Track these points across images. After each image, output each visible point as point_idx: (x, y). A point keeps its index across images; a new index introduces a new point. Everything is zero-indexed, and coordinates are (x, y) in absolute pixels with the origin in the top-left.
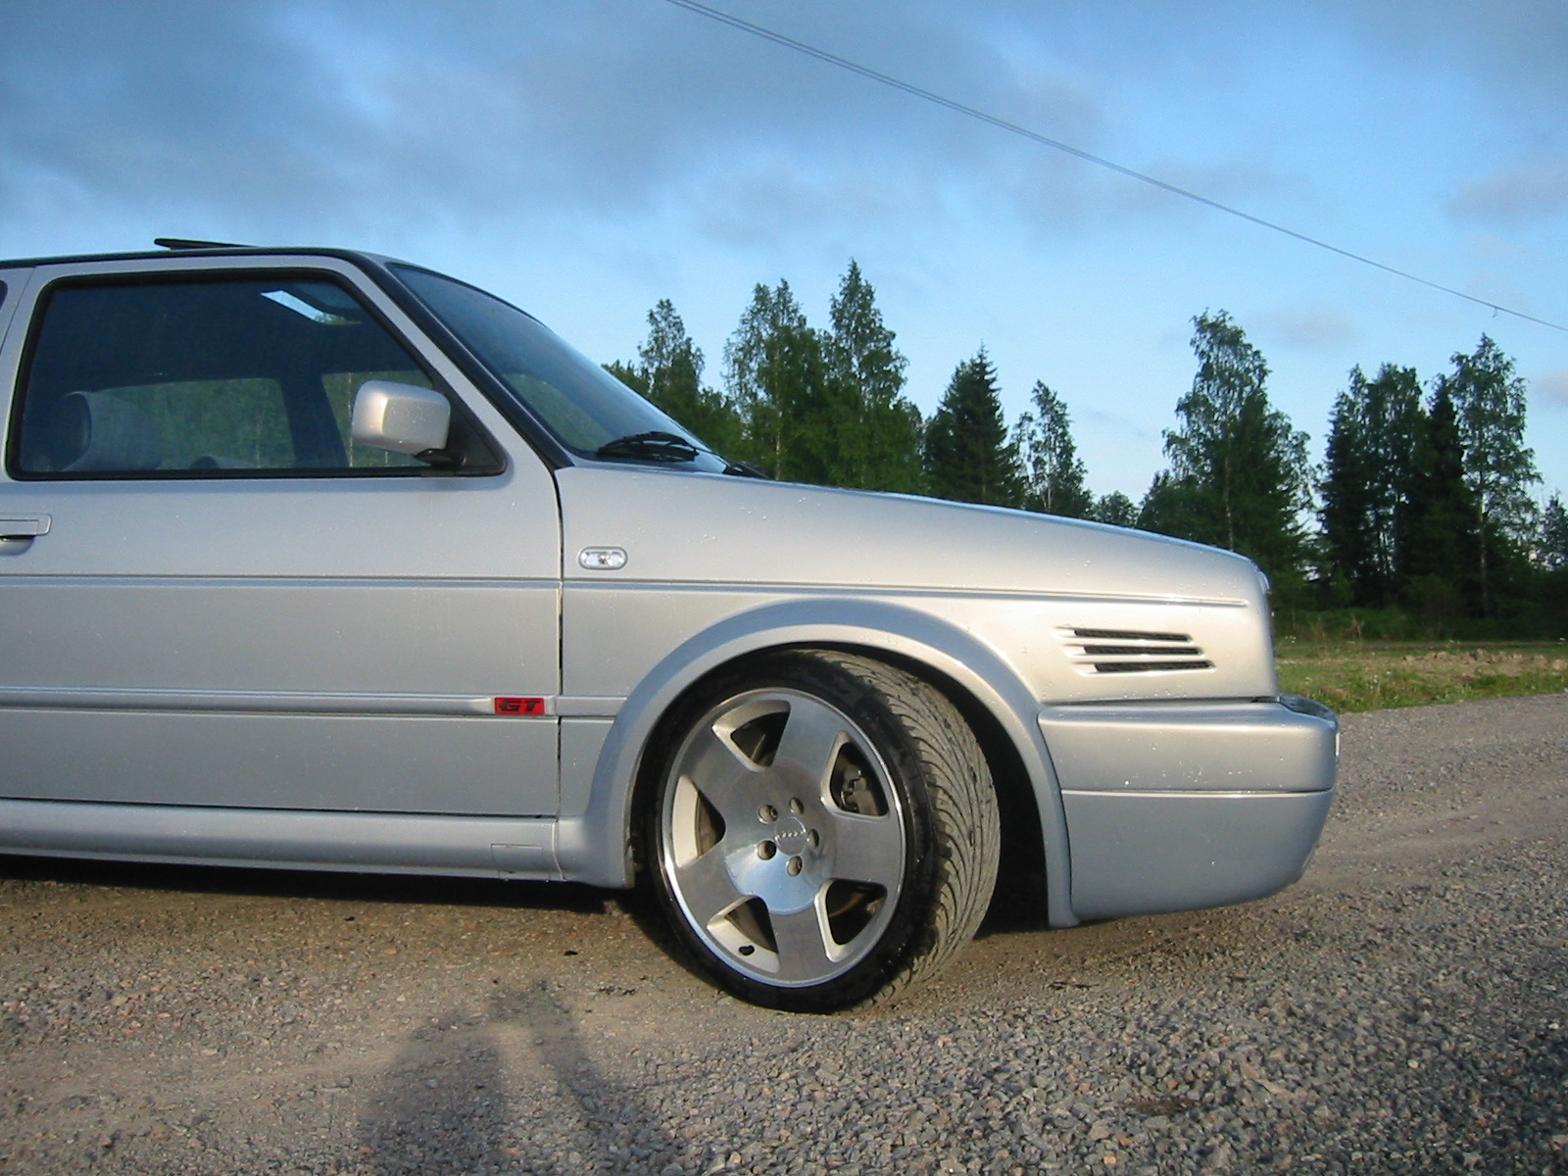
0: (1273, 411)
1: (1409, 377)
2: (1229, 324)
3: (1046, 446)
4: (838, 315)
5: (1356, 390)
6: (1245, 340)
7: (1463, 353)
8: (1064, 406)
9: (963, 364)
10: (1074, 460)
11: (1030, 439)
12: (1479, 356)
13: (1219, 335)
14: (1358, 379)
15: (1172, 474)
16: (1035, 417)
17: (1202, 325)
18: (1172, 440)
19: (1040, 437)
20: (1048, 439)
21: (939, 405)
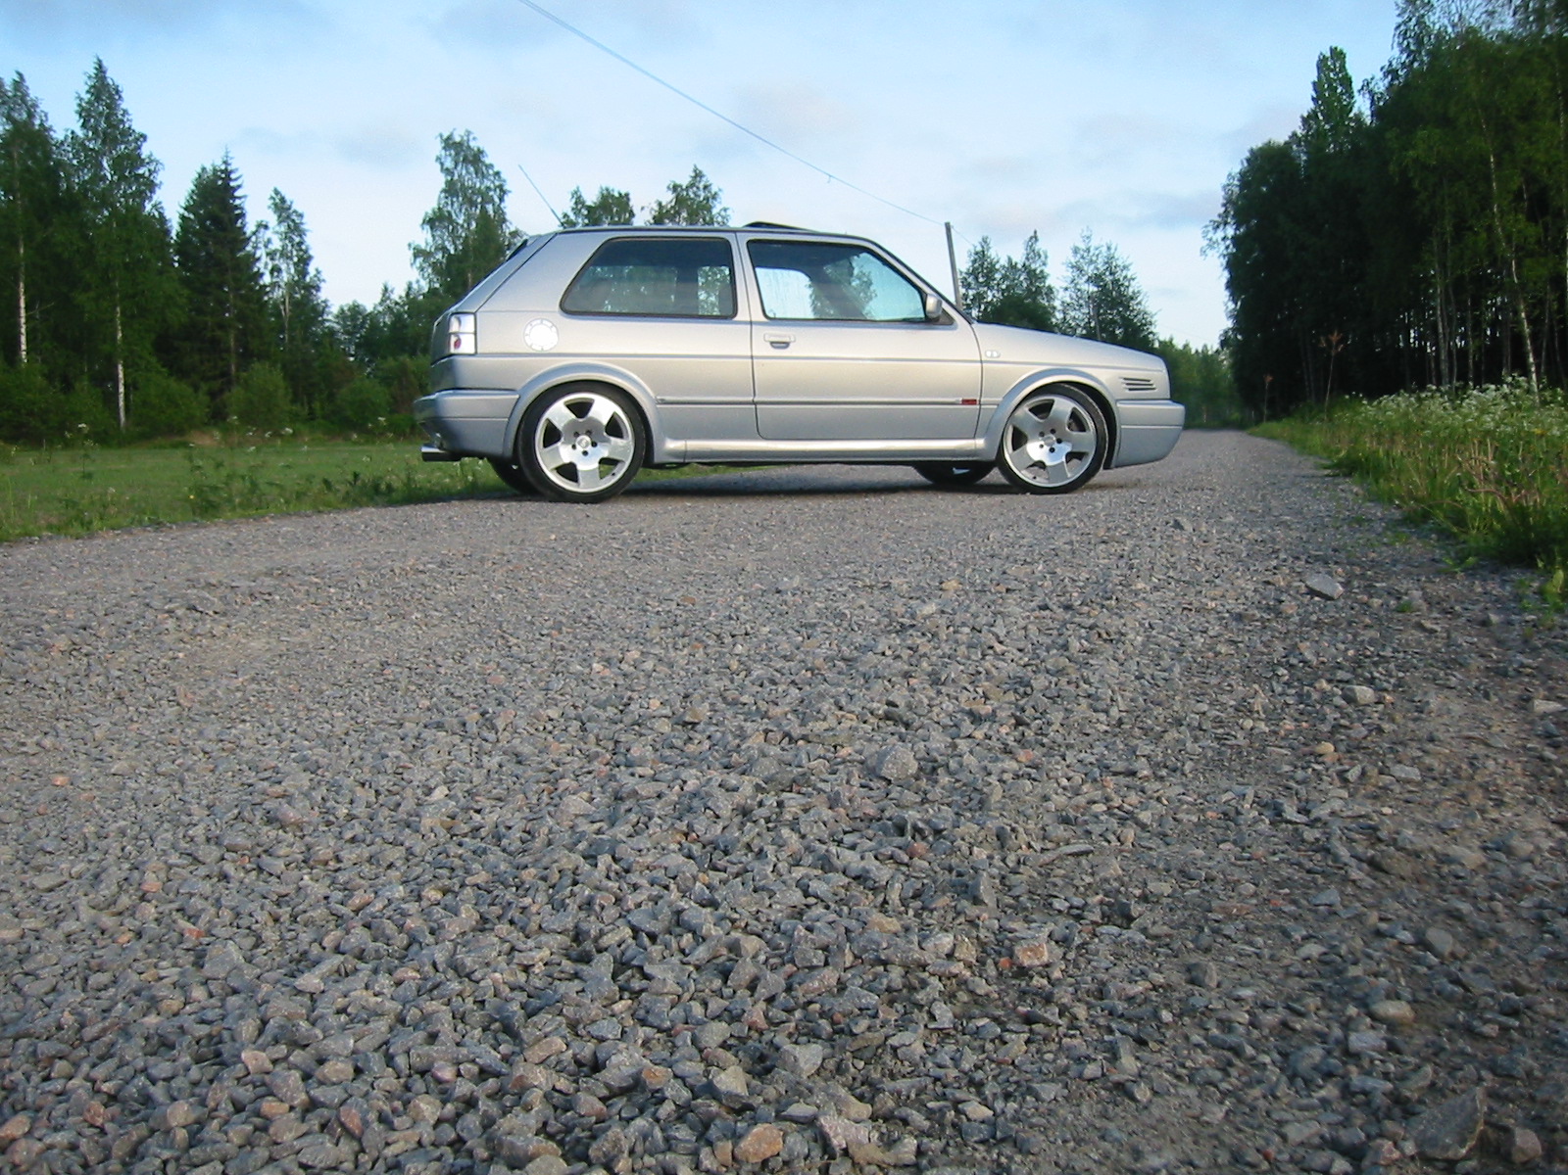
0: (513, 229)
1: (623, 201)
2: (472, 144)
3: (284, 254)
4: (85, 114)
5: (577, 211)
6: (487, 161)
7: (678, 182)
8: (301, 216)
9: (204, 169)
10: (311, 270)
11: (266, 246)
12: (692, 185)
13: (463, 154)
14: (579, 201)
15: (415, 286)
16: (270, 225)
17: (449, 143)
18: (418, 253)
19: (276, 244)
20: (284, 247)
21: (182, 211)
